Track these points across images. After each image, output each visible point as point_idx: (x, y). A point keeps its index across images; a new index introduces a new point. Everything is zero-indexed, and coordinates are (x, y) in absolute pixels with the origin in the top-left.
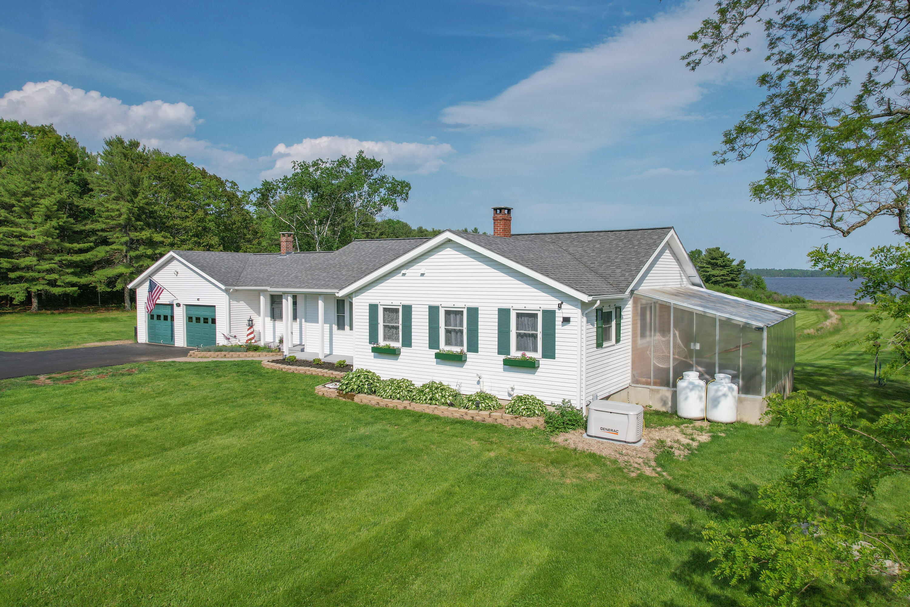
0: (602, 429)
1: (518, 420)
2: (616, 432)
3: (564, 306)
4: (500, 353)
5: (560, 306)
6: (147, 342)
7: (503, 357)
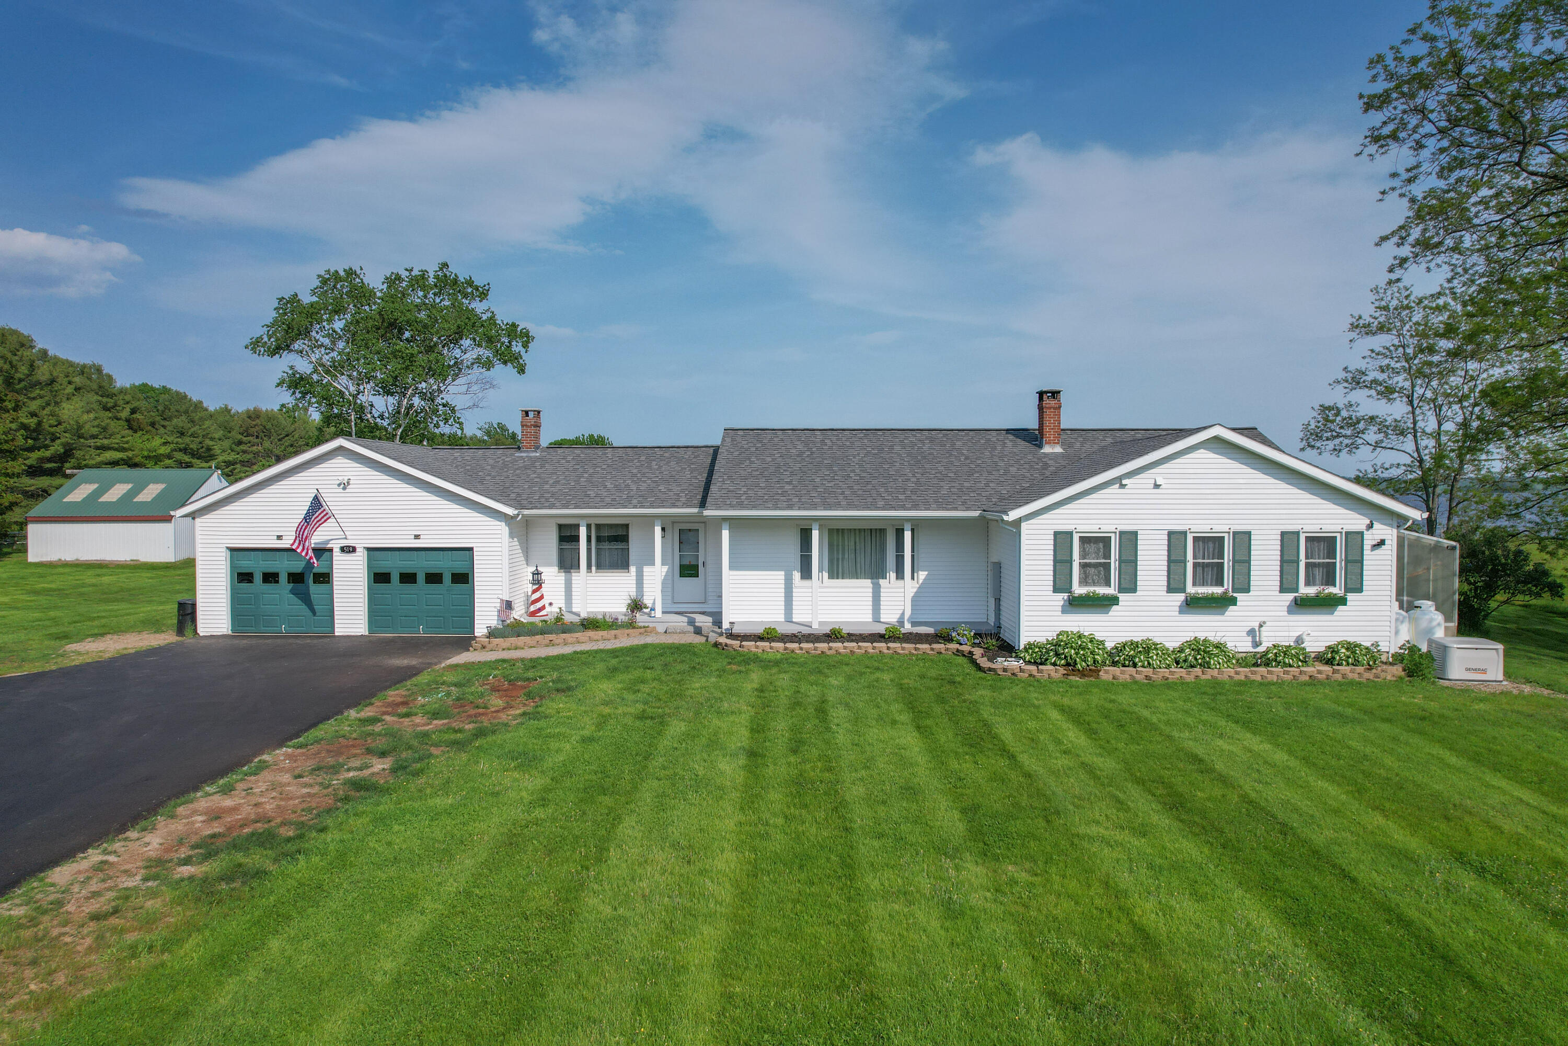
0: (1468, 669)
1: (1374, 671)
2: (1484, 671)
3: (1376, 525)
4: (1283, 589)
5: (1370, 526)
6: (230, 632)
7: (1290, 597)
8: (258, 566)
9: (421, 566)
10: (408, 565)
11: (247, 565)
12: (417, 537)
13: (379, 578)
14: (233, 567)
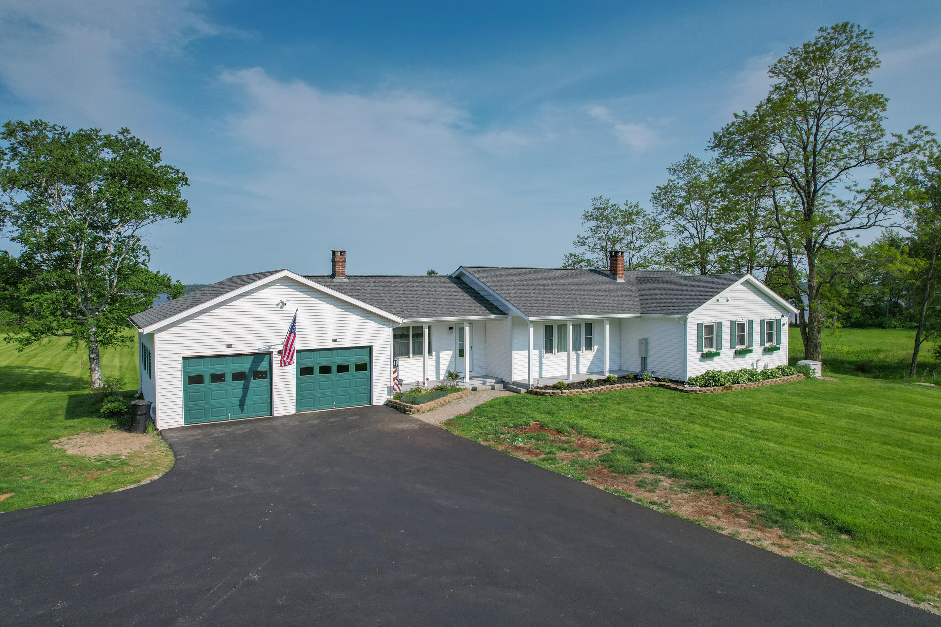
8: (207, 370)
9: (334, 361)
10: (325, 361)
11: (197, 369)
12: (335, 340)
13: (305, 371)
14: (185, 372)
